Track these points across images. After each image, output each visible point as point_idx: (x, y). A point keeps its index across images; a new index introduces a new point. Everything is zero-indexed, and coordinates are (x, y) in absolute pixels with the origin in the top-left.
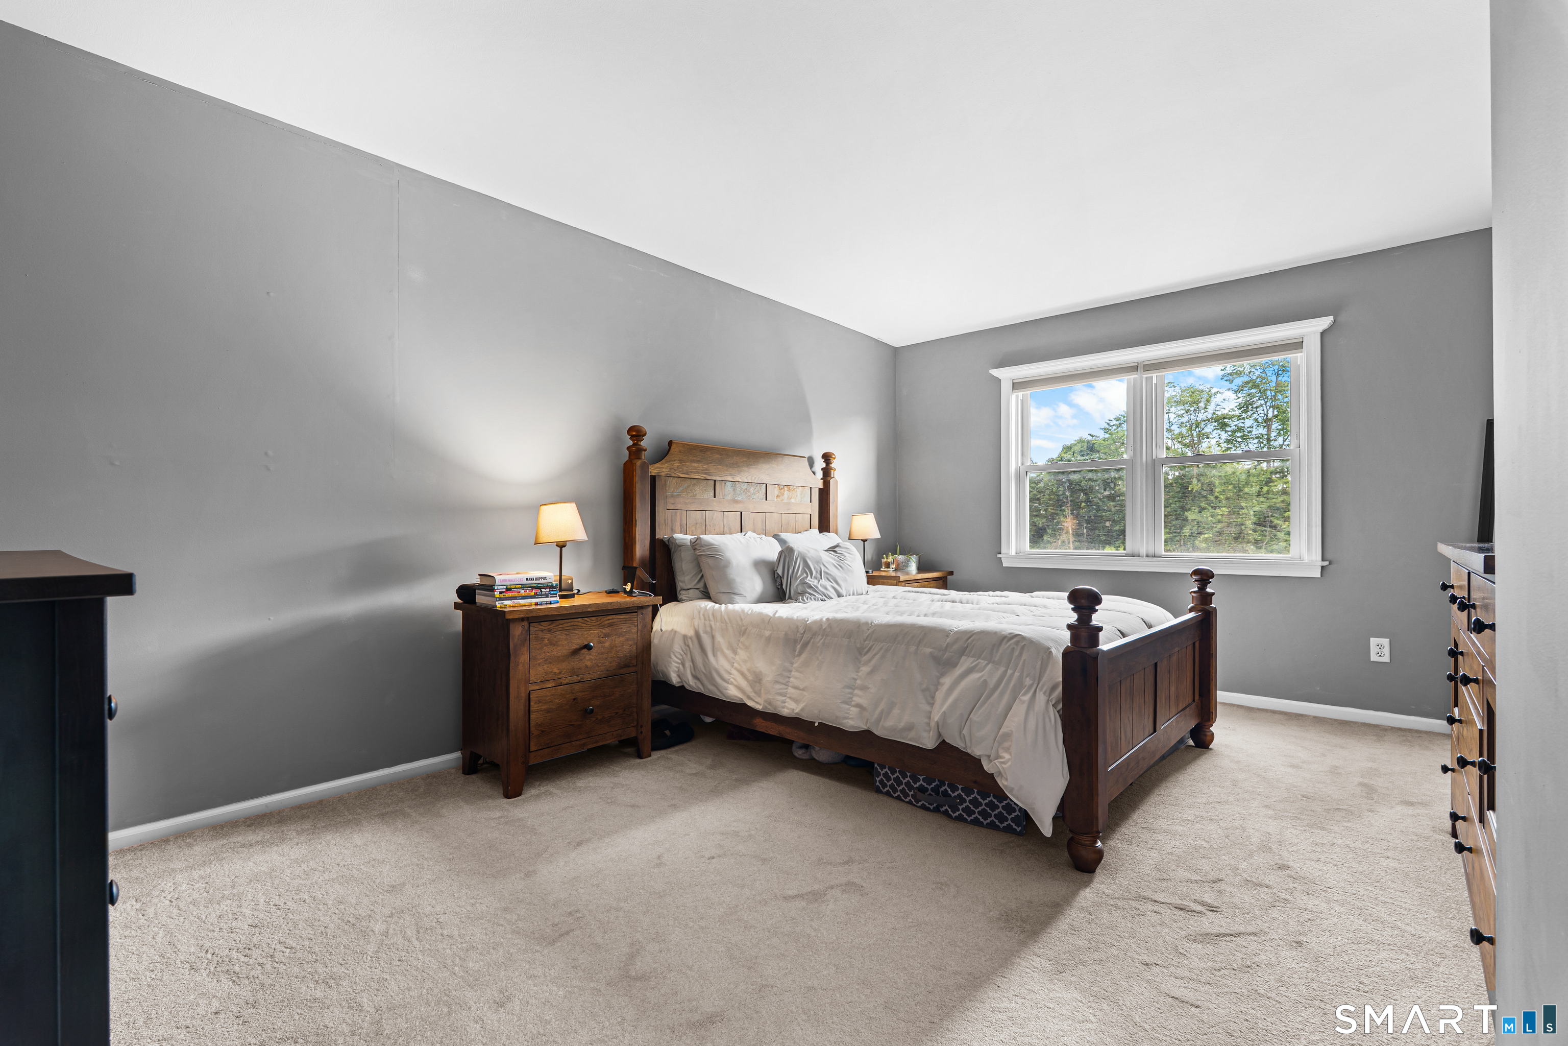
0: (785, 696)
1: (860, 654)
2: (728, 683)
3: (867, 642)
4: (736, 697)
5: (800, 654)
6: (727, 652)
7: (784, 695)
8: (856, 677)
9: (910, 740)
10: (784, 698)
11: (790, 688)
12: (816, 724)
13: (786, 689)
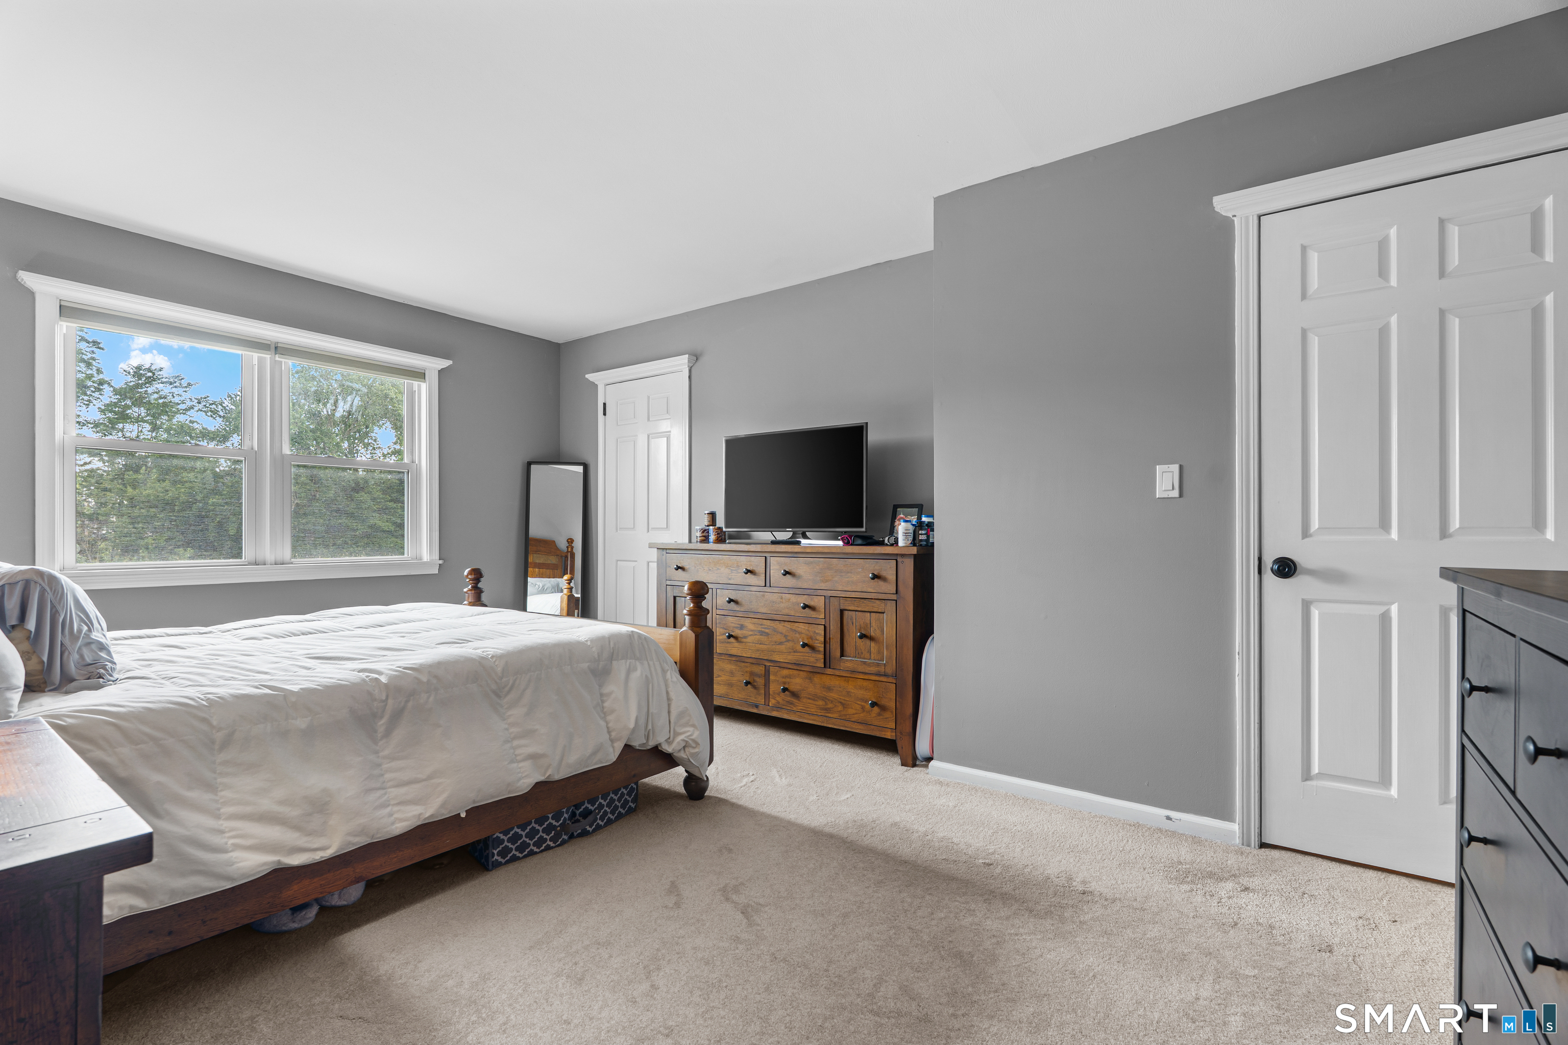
0: (389, 805)
1: (498, 696)
2: (226, 851)
3: (504, 680)
4: (265, 864)
5: (388, 733)
6: (194, 795)
7: (384, 806)
8: (506, 726)
9: (596, 764)
10: (389, 809)
11: (389, 790)
12: (463, 815)
13: (385, 794)
